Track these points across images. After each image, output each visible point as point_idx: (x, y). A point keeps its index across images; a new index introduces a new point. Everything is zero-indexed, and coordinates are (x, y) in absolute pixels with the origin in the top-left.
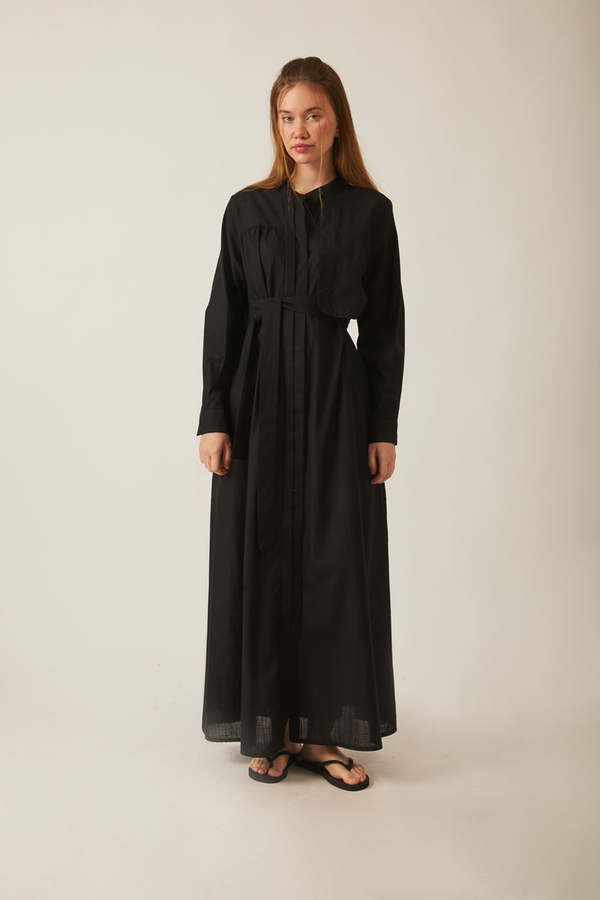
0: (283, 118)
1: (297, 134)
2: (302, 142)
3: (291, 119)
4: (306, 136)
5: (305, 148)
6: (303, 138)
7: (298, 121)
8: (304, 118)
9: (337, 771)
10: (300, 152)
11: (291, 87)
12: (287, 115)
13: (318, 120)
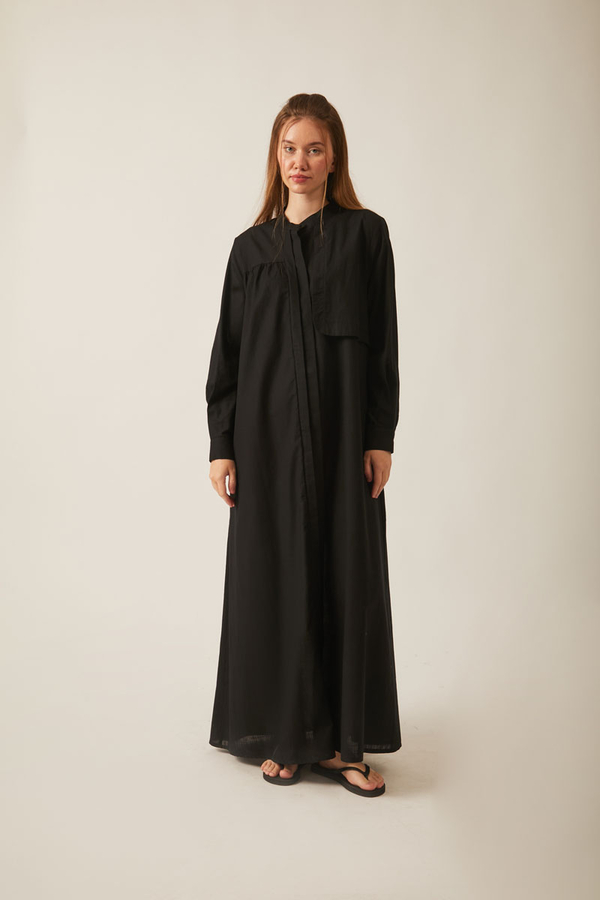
0: (285, 148)
1: (297, 165)
2: (301, 173)
3: (292, 150)
4: (306, 167)
5: (301, 179)
6: (303, 170)
7: (299, 152)
8: (306, 150)
9: (354, 777)
10: (297, 182)
11: (298, 120)
12: (289, 145)
13: (319, 155)
